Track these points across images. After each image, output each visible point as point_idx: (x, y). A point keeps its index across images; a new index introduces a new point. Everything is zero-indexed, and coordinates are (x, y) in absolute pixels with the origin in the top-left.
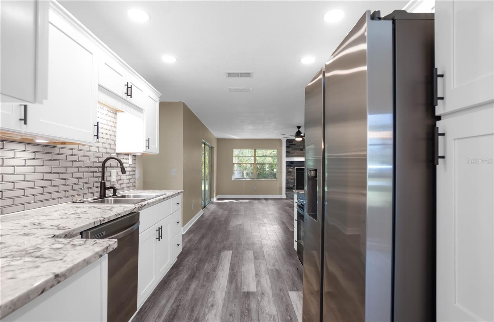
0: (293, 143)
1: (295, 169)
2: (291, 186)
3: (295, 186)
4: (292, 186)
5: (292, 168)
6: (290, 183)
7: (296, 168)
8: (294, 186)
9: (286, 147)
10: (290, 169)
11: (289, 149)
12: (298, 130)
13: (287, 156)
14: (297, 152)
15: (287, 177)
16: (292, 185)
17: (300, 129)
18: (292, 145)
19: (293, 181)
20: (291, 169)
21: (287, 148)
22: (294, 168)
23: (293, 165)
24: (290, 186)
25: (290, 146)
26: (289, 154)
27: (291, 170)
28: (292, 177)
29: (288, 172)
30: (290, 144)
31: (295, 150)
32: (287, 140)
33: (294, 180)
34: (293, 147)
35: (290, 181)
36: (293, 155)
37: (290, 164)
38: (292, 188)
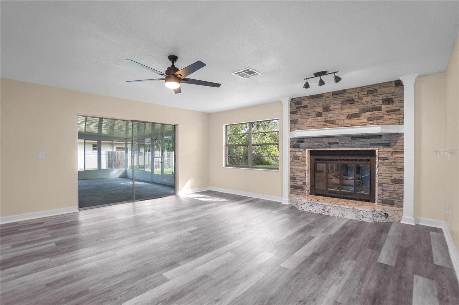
0: (303, 105)
1: (307, 151)
2: (299, 183)
3: (308, 187)
4: (302, 183)
5: (302, 150)
6: (297, 178)
7: (309, 151)
8: (305, 184)
9: (292, 113)
10: (297, 153)
11: (297, 116)
13: (291, 130)
14: (310, 120)
15: (293, 167)
16: (301, 181)
18: (302, 109)
19: (303, 174)
20: (300, 153)
21: (293, 115)
22: (305, 150)
23: (303, 144)
24: (298, 183)
25: (298, 110)
26: (297, 125)
27: (299, 153)
29: (294, 159)
31: (307, 117)
33: (306, 175)
34: (302, 111)
35: (297, 174)
36: (304, 125)
37: (297, 144)
38: (301, 188)
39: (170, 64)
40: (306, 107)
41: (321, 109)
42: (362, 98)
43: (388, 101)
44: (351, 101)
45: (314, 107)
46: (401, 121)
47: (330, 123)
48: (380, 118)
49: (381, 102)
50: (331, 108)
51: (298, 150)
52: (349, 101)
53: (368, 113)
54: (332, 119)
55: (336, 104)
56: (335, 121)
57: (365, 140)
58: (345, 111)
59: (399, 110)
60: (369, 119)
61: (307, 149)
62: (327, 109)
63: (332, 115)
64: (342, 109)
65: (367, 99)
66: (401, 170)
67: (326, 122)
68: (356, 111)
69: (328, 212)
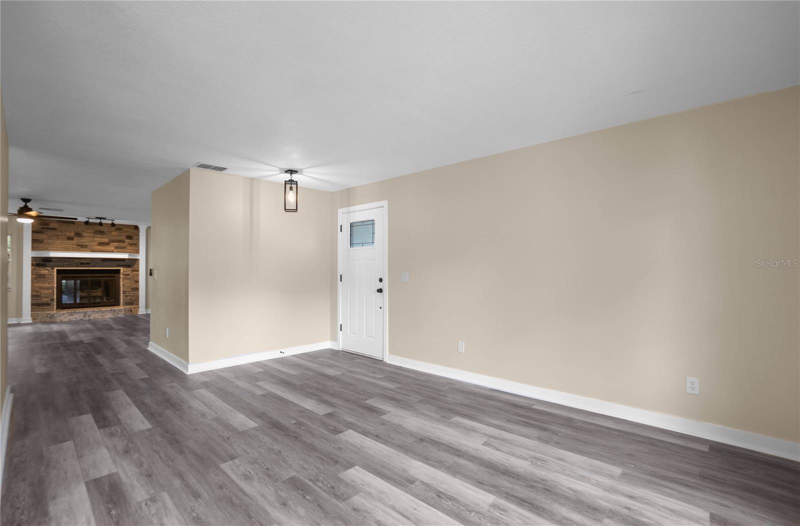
0: (51, 227)
1: (55, 270)
2: (46, 300)
3: (55, 300)
4: (49, 300)
5: (48, 268)
6: (42, 296)
7: (57, 270)
8: (53, 300)
10: (42, 271)
11: (41, 236)
13: (33, 249)
14: (59, 242)
15: (35, 285)
16: (47, 298)
17: (29, 205)
18: (49, 230)
19: (50, 291)
20: (47, 271)
21: (36, 235)
22: (53, 268)
23: (51, 263)
24: (43, 300)
25: (44, 230)
26: (40, 245)
27: (44, 272)
28: (48, 285)
29: (37, 278)
30: (42, 228)
31: (56, 239)
33: (53, 291)
34: (50, 232)
35: (42, 292)
36: (51, 246)
37: (40, 263)
38: (47, 304)
39: (22, 204)
40: (54, 229)
41: (72, 234)
42: (111, 232)
43: (129, 237)
44: (102, 233)
45: (65, 231)
46: (137, 252)
47: (82, 247)
48: (124, 248)
49: (125, 238)
50: (83, 234)
51: (43, 269)
52: (100, 232)
53: (116, 243)
54: (84, 244)
55: (89, 233)
56: (87, 245)
57: (113, 262)
58: (96, 239)
59: (136, 244)
60: (116, 248)
61: (55, 268)
62: (79, 235)
63: (84, 241)
64: (94, 237)
65: (115, 233)
66: (137, 282)
67: (77, 245)
68: (107, 240)
69: (88, 316)
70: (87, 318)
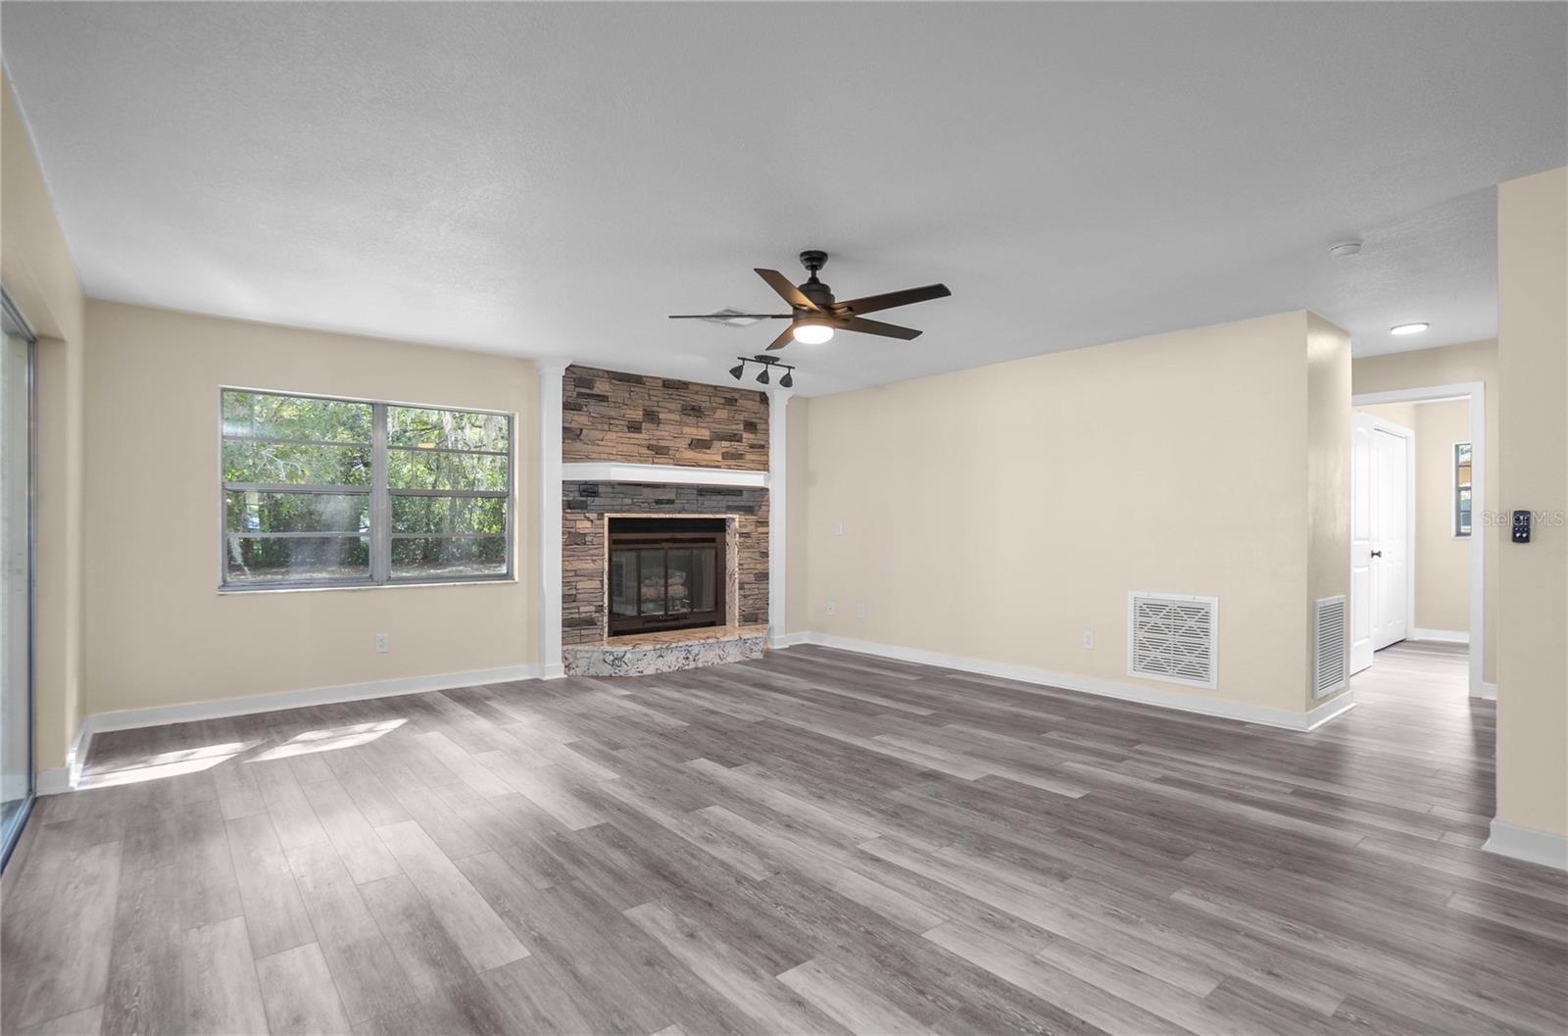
0: (596, 391)
1: (606, 520)
2: (587, 610)
3: (606, 611)
4: (592, 608)
5: (593, 516)
6: (580, 596)
7: (610, 519)
8: (601, 609)
9: (567, 406)
10: (580, 524)
11: (580, 419)
12: (809, 274)
13: (568, 456)
14: (612, 436)
15: (569, 565)
16: (590, 602)
17: (819, 274)
18: (592, 402)
19: (596, 584)
20: (588, 524)
21: (570, 414)
22: (601, 516)
23: (597, 500)
24: (582, 609)
25: (581, 401)
26: (578, 445)
27: (584, 526)
28: (590, 566)
29: (573, 541)
30: (579, 395)
31: (605, 427)
32: (571, 369)
33: (602, 581)
34: (595, 408)
35: (580, 585)
36: (598, 448)
37: (580, 497)
38: (590, 622)
40: (603, 398)
41: (637, 415)
42: (714, 410)
43: (750, 426)
44: (695, 411)
45: (624, 404)
46: (764, 466)
47: (658, 453)
48: (740, 456)
49: (742, 427)
50: (661, 416)
51: (582, 516)
52: (693, 409)
53: (725, 444)
54: (662, 443)
55: (671, 411)
56: (667, 448)
57: (720, 497)
58: (686, 430)
59: (762, 447)
60: (725, 456)
61: (606, 514)
62: (651, 416)
63: (664, 434)
64: (681, 423)
65: (722, 414)
66: (765, 555)
67: (649, 447)
68: (704, 434)
70: (692, 665)
